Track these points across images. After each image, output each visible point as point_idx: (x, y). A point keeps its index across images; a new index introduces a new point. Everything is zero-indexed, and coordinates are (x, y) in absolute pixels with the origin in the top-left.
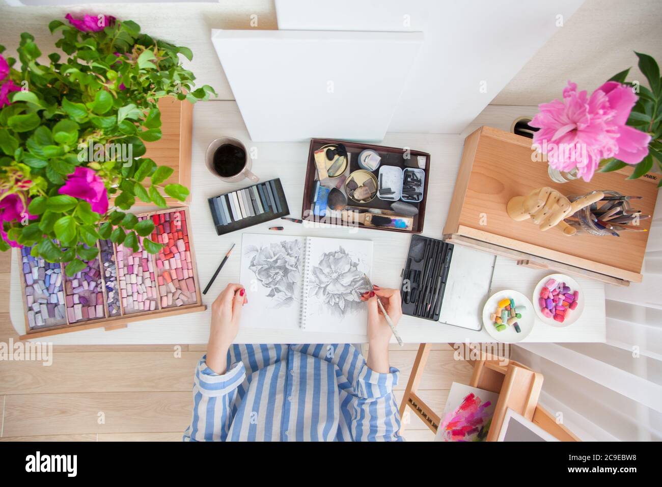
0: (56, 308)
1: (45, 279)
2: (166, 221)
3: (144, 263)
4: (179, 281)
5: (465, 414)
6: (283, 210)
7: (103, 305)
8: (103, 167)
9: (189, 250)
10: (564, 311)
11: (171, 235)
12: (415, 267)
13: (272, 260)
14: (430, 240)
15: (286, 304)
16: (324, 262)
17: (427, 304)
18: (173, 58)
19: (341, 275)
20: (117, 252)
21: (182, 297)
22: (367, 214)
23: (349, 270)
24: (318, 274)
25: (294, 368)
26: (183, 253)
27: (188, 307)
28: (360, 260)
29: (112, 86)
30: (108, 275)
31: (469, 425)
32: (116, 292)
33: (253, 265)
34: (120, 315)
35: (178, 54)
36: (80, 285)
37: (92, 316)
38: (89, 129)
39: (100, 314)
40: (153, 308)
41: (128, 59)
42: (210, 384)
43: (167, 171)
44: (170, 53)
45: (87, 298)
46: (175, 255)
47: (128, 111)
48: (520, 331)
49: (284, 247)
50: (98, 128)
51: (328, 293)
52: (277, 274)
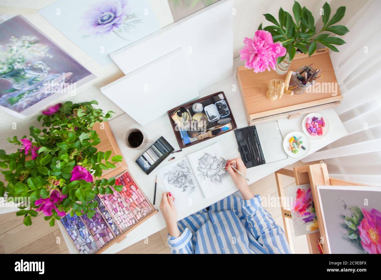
0: (91, 244)
1: (80, 233)
2: (121, 181)
3: (120, 204)
4: (140, 204)
5: (301, 200)
6: (170, 149)
7: (111, 232)
8: (83, 163)
9: (138, 188)
10: (321, 129)
11: (126, 185)
12: (242, 144)
13: (176, 175)
14: (243, 129)
15: (193, 191)
16: (200, 163)
17: (256, 158)
18: (90, 107)
19: (211, 165)
20: (106, 205)
21: (144, 211)
22: (209, 132)
23: (214, 161)
24: (201, 170)
25: (215, 221)
26: (136, 191)
27: (149, 214)
28: (216, 154)
29: (72, 130)
30: (107, 218)
31: (305, 204)
32: (114, 224)
33: (170, 181)
34: (121, 233)
35: (92, 105)
36: (97, 229)
37: (109, 240)
38: (71, 151)
39: (112, 237)
40: (134, 223)
41: (73, 116)
42: (176, 243)
43: (109, 153)
44: (88, 106)
45: (103, 233)
46: (133, 194)
47: (83, 136)
48: (305, 149)
49: (179, 166)
50: (74, 149)
51: (210, 176)
52: (182, 180)
